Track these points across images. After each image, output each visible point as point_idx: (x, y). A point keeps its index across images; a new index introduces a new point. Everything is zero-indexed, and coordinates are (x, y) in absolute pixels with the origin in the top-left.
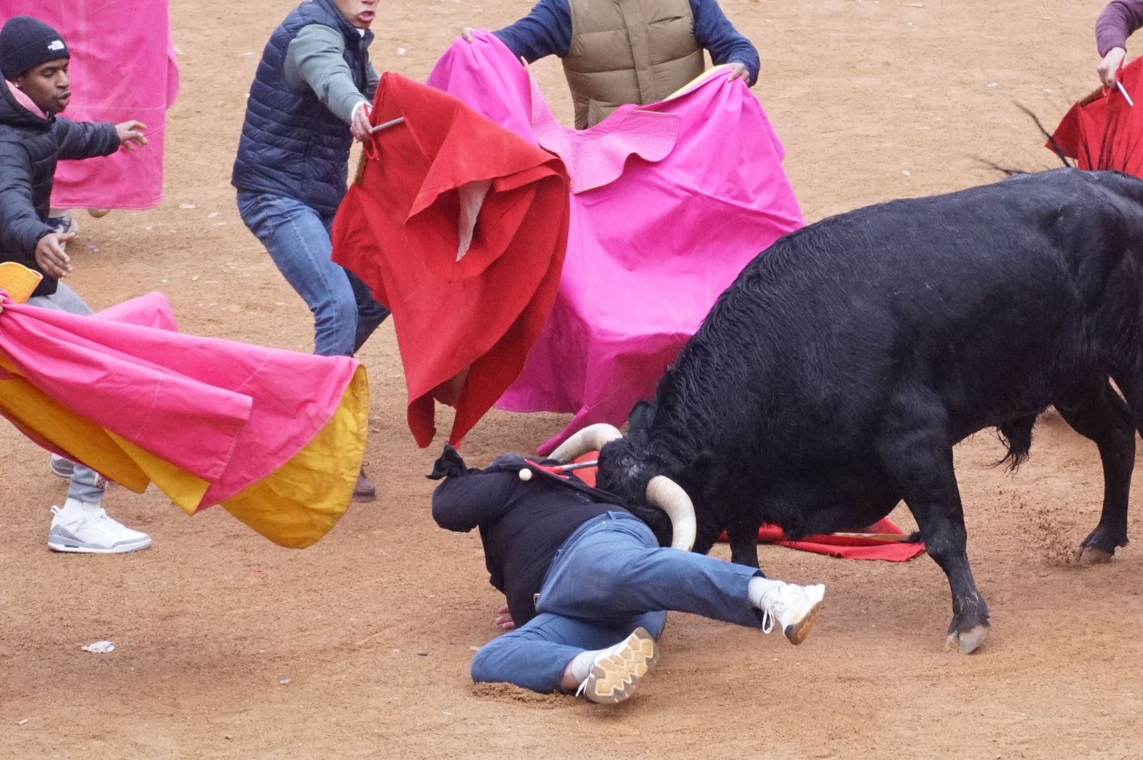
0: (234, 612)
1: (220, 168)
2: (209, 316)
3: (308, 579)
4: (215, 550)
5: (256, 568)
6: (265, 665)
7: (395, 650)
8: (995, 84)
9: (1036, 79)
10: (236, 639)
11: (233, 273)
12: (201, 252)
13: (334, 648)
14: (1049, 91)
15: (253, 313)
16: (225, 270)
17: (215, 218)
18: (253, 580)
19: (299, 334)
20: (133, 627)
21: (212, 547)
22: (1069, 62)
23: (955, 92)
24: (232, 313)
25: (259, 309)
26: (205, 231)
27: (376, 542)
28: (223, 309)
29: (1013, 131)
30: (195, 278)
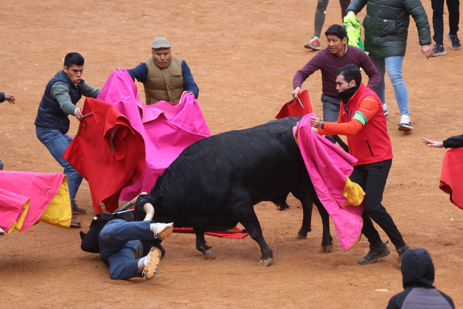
0: (35, 254)
1: (8, 120)
2: (12, 165)
3: (56, 244)
4: (25, 236)
5: (39, 241)
6: (47, 270)
7: (88, 266)
8: (246, 95)
9: (258, 94)
10: (37, 263)
11: (17, 152)
12: (6, 145)
13: (68, 265)
14: (263, 98)
15: (26, 164)
16: (15, 151)
17: (9, 135)
18: (39, 245)
19: (41, 170)
20: (4, 259)
21: (24, 235)
22: (268, 89)
23: (234, 97)
24: (19, 164)
25: (27, 163)
26: (6, 139)
27: (76, 233)
28: (16, 163)
29: (253, 110)
30: (6, 153)
